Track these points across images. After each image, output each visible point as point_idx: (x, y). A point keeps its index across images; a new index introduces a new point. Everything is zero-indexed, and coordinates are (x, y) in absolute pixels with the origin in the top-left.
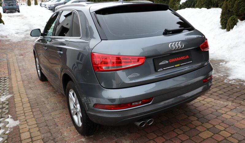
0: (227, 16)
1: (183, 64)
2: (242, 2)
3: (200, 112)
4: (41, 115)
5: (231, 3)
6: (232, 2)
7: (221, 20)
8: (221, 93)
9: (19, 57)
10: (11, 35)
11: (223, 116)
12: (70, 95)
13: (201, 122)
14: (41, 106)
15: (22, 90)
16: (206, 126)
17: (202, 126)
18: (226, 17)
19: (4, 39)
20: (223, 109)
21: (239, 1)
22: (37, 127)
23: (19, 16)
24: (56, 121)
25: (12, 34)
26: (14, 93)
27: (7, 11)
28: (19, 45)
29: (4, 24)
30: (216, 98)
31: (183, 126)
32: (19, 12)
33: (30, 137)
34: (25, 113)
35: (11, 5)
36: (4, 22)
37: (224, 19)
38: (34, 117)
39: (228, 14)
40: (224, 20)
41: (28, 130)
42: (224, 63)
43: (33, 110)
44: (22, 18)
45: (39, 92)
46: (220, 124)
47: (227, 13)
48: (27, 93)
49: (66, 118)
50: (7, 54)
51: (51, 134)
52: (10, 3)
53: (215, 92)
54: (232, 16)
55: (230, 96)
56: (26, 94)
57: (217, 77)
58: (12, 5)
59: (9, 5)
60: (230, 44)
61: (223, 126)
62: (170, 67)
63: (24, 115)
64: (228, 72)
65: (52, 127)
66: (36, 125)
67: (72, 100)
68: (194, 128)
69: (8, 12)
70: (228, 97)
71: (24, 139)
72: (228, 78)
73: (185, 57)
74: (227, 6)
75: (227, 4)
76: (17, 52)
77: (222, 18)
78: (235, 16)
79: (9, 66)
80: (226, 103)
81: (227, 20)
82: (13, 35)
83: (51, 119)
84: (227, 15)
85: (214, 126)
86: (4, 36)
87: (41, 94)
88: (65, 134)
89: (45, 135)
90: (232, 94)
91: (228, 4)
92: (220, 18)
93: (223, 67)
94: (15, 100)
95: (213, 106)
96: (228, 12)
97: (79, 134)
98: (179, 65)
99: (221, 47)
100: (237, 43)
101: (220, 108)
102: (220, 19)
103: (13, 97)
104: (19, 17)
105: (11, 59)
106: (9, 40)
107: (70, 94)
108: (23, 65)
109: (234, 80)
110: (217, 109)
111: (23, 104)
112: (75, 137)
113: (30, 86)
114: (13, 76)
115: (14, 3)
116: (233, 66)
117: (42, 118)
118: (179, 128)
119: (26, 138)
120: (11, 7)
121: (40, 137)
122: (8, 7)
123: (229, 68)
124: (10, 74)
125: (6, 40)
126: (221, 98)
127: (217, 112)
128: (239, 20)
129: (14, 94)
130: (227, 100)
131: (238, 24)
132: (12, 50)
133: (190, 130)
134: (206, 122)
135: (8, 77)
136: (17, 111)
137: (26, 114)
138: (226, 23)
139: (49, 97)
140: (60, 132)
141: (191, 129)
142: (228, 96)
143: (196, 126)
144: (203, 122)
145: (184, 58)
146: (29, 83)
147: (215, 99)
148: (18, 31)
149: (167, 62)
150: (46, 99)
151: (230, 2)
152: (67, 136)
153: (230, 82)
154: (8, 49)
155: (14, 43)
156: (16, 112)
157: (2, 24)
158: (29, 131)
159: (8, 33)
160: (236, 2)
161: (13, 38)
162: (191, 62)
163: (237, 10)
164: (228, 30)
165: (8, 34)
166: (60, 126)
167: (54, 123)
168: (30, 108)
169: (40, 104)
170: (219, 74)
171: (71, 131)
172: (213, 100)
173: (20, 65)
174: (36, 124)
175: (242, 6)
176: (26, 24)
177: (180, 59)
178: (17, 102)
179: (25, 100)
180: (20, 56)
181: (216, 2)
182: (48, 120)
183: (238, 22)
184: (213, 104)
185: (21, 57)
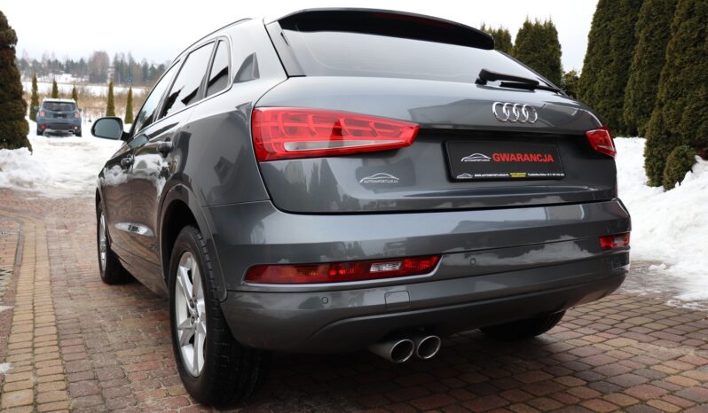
0: (665, 150)
1: (537, 175)
2: (703, 106)
3: (593, 367)
4: (84, 355)
5: (672, 111)
6: (674, 109)
7: (647, 161)
8: (657, 328)
9: (56, 231)
10: (46, 182)
11: (671, 379)
12: (179, 278)
13: (600, 392)
14: (90, 335)
15: (44, 298)
16: (614, 401)
17: (602, 399)
18: (660, 151)
19: (25, 189)
20: (669, 363)
21: (694, 106)
22: (63, 380)
23: (79, 144)
24: (127, 369)
25: (48, 179)
26: (17, 304)
27: (47, 130)
28: (63, 206)
29: (30, 150)
30: (644, 338)
31: (536, 397)
32: (79, 134)
33: (31, 401)
34: (34, 348)
35: (60, 115)
36: (33, 147)
37: (655, 157)
38: (61, 358)
39: (667, 144)
40: (655, 159)
41: (31, 385)
42: (663, 266)
43: (63, 343)
44: (85, 150)
45: (94, 305)
46: (664, 398)
47: (662, 139)
48: (56, 306)
49: (161, 365)
50: (22, 223)
51: (104, 399)
52: (59, 111)
53: (640, 326)
54: (677, 148)
55: (689, 335)
56: (54, 308)
57: (644, 294)
58: (64, 116)
59: (56, 116)
60: (678, 218)
61: (674, 402)
62: (495, 175)
63: (32, 352)
64: (677, 285)
65: (109, 384)
66: (61, 377)
67: (184, 291)
68: (577, 404)
69: (50, 134)
70: (683, 338)
71: (9, 406)
72: (677, 297)
73: (543, 157)
74: (662, 122)
75: (661, 115)
76: (52, 219)
77: (649, 154)
78: (686, 148)
79: (20, 248)
80: (676, 351)
81: (663, 160)
82: (50, 183)
83: (111, 365)
84: (664, 147)
85: (643, 401)
86: (26, 182)
87: (99, 310)
88: (149, 402)
89: (83, 400)
90: (695, 331)
91: (664, 116)
92: (644, 156)
93: (660, 275)
94: (15, 318)
95: (636, 356)
96: (666, 136)
97: (192, 404)
98: (523, 175)
99: (652, 231)
100: (696, 215)
101: (658, 361)
102: (644, 159)
103: (12, 310)
104: (77, 147)
105: (32, 234)
106: (38, 192)
107: (180, 275)
108: (61, 249)
109: (695, 301)
110: (649, 363)
111: (34, 328)
112: (178, 410)
113: (69, 291)
114: (26, 270)
115: (69, 110)
116: (692, 274)
117: (83, 361)
118: (525, 403)
119: (16, 404)
120: (60, 119)
121: (65, 405)
122: (51, 119)
123: (678, 278)
124: (18, 264)
125: (29, 193)
126: (660, 339)
127: (648, 371)
128: (698, 158)
129: (17, 306)
130: (681, 343)
131: (696, 168)
132: (41, 215)
133: (561, 408)
134: (615, 392)
135: (11, 270)
136: (10, 341)
137: (36, 351)
138: (661, 170)
139: (122, 317)
140: (135, 395)
141: (566, 405)
142: (683, 335)
143: (583, 400)
144: (603, 391)
145: (540, 158)
146: (69, 285)
147: (640, 342)
148: (68, 177)
149: (486, 158)
150: (111, 321)
151: (669, 110)
152: (152, 408)
153: (684, 306)
154: (29, 211)
155: (50, 200)
156: (8, 344)
157: (27, 148)
158: (33, 388)
159: (37, 176)
160: (687, 108)
161: (49, 189)
162: (562, 175)
163: (690, 130)
164: (670, 186)
165: (38, 179)
166: (136, 382)
167: (119, 374)
168: (55, 337)
169: (90, 330)
170: (648, 290)
171: (168, 395)
172: (634, 343)
173: (53, 247)
174: (63, 373)
175: (703, 118)
176: (92, 164)
177: (526, 158)
178: (19, 323)
179: (46, 318)
180: (57, 228)
181: (630, 122)
182: (102, 367)
183: (696, 162)
184: (635, 351)
185: (63, 231)
